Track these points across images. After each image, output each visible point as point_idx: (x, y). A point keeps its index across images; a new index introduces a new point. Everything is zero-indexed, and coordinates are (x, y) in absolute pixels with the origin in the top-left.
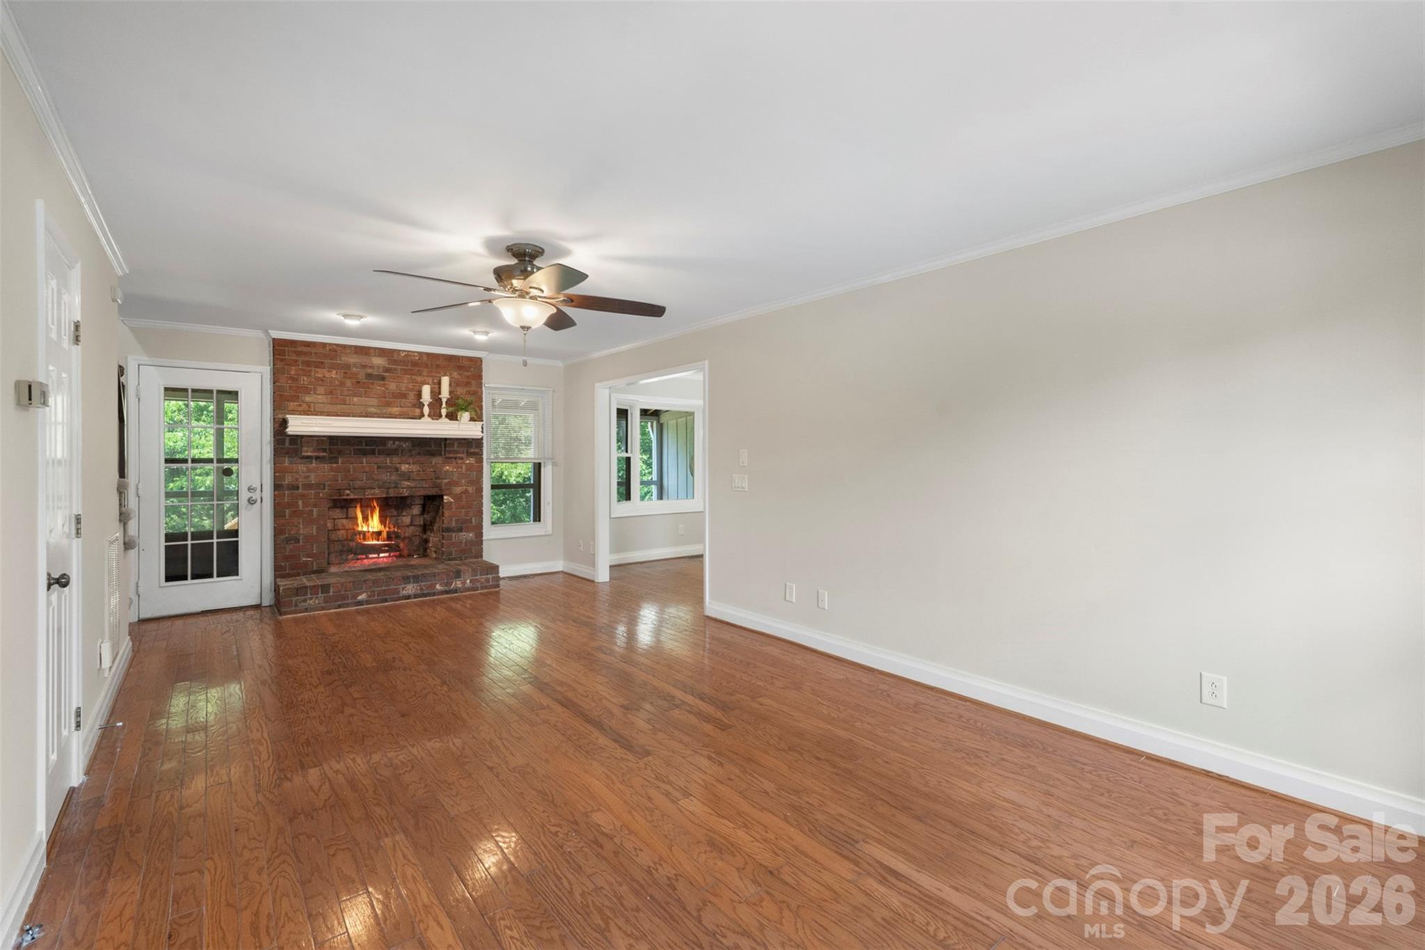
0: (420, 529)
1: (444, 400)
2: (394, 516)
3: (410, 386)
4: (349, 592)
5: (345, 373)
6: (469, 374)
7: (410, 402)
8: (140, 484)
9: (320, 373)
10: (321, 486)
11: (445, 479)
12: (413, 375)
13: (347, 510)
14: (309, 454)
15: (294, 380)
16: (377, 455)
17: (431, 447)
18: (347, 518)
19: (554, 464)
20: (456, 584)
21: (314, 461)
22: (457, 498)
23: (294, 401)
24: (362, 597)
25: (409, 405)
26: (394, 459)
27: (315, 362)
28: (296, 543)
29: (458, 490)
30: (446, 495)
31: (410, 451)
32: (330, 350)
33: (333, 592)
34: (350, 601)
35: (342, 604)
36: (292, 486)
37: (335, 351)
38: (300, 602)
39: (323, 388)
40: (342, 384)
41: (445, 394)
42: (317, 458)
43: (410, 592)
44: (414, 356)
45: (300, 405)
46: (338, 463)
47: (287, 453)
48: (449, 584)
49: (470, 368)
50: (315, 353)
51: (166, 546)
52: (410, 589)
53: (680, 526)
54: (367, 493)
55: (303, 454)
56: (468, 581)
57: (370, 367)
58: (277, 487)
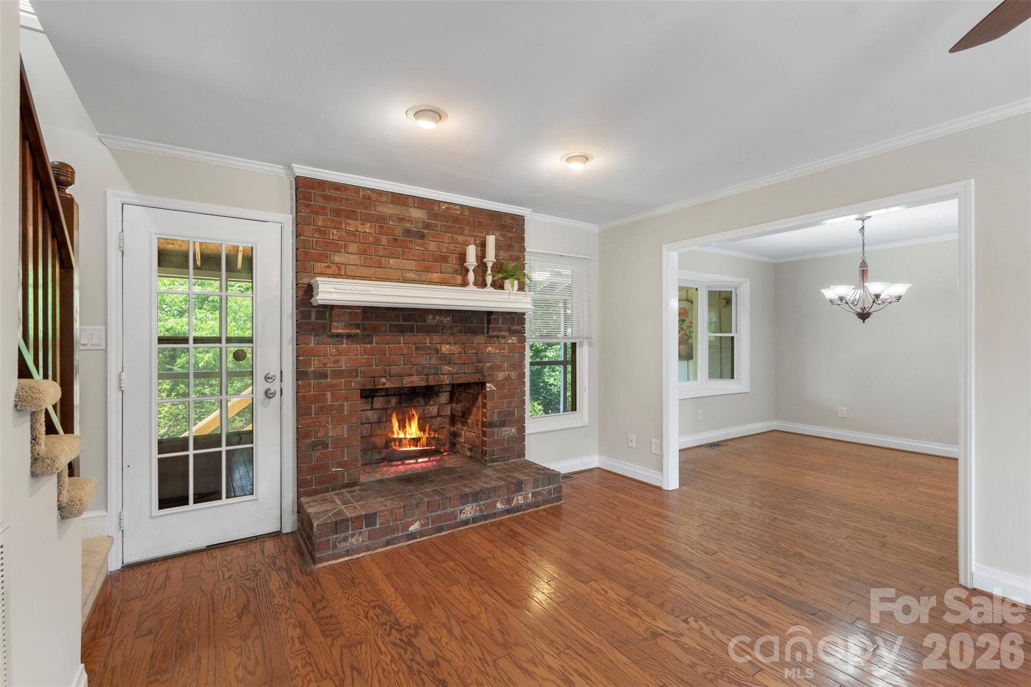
0: (447, 420)
1: (490, 265)
2: (421, 406)
3: (452, 247)
4: (399, 522)
5: (381, 227)
6: (511, 235)
7: (451, 267)
8: (124, 374)
9: (352, 225)
10: (352, 373)
11: (488, 362)
12: (454, 233)
13: (372, 400)
14: (340, 331)
15: (323, 233)
16: (415, 333)
17: (473, 323)
18: (372, 409)
19: (590, 345)
20: (518, 500)
21: (345, 341)
22: (500, 385)
23: (321, 262)
24: (414, 528)
25: (450, 270)
26: (435, 338)
27: (347, 211)
28: (324, 448)
29: (501, 376)
30: (489, 382)
31: (451, 327)
32: (364, 196)
33: (380, 524)
34: (400, 534)
35: (391, 540)
36: (320, 373)
37: (369, 198)
38: (340, 542)
39: (355, 245)
40: (377, 241)
41: (490, 257)
42: (349, 336)
43: (469, 515)
44: (456, 209)
45: (329, 267)
46: (371, 343)
47: (313, 330)
48: (509, 501)
49: (513, 228)
50: (346, 199)
51: (159, 460)
52: (469, 511)
53: (699, 411)
54: (404, 382)
55: (334, 331)
56: (530, 495)
57: (408, 221)
58: (301, 375)
